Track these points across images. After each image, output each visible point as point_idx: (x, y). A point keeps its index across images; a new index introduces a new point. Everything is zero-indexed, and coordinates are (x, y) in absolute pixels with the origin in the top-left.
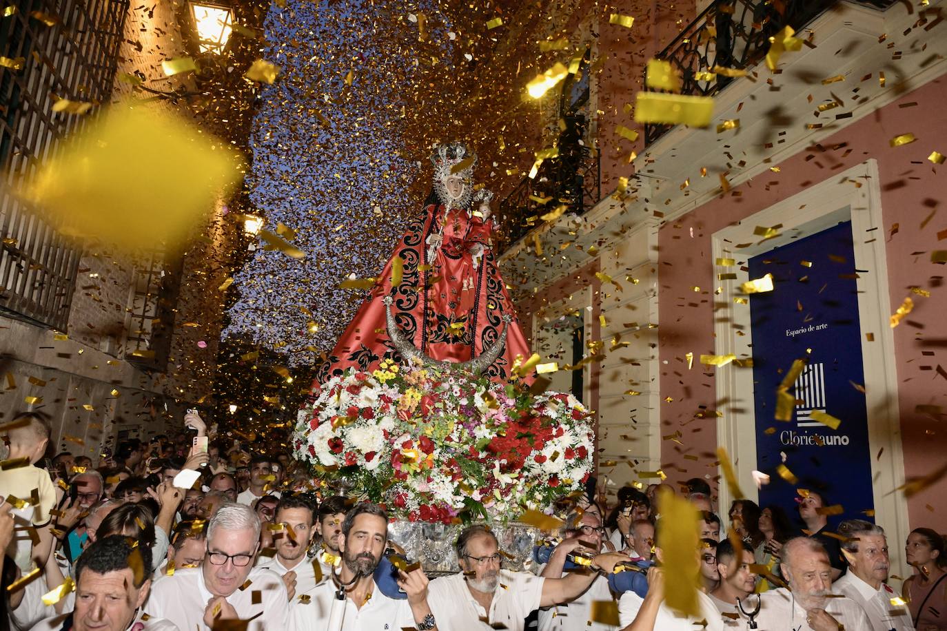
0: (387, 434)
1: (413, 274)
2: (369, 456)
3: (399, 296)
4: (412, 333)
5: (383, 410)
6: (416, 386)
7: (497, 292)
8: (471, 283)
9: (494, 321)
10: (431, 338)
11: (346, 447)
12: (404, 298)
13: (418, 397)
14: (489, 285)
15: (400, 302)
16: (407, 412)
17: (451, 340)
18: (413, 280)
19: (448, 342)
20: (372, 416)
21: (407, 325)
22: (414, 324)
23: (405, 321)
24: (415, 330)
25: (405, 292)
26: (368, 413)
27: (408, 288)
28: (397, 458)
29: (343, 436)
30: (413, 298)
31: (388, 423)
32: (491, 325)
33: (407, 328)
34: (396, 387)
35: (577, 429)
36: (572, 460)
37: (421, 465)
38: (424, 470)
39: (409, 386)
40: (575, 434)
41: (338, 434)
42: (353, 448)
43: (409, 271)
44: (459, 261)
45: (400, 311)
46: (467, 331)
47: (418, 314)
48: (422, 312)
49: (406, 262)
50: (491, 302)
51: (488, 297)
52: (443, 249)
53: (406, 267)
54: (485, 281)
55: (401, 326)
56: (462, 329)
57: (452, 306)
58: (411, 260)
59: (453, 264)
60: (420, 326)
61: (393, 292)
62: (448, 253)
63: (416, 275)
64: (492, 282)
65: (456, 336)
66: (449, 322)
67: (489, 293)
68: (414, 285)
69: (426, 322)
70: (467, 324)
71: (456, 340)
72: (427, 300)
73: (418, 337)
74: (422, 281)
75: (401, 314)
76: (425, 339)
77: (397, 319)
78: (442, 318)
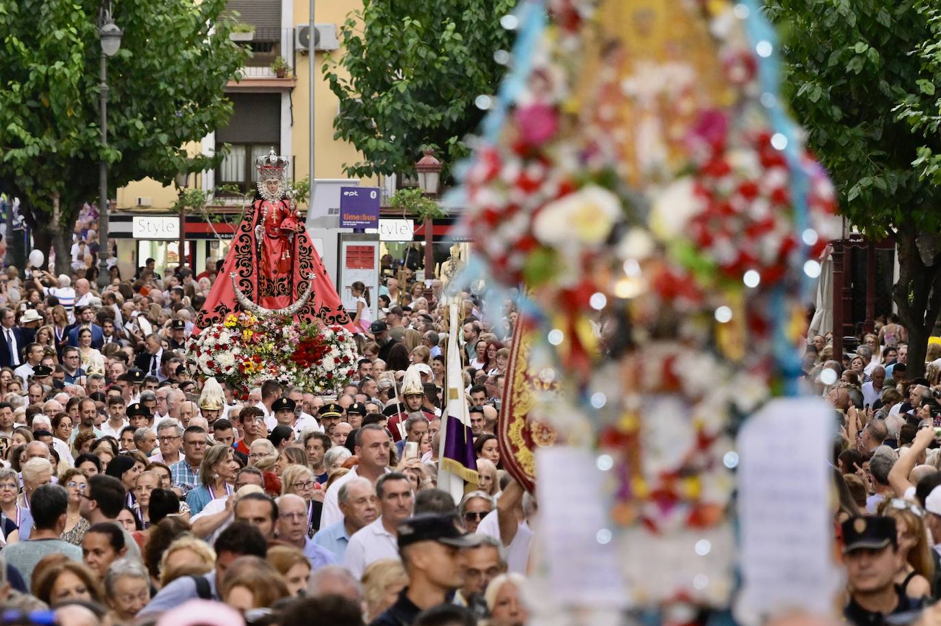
0: (236, 356)
1: (248, 252)
2: (228, 368)
3: (241, 268)
4: (251, 292)
5: (232, 345)
6: (249, 327)
7: (308, 255)
8: (287, 253)
9: (306, 277)
10: (263, 293)
11: (216, 366)
12: (244, 269)
13: (251, 333)
14: (303, 252)
15: (241, 272)
16: (247, 342)
17: (276, 294)
18: (249, 256)
19: (274, 296)
20: (227, 348)
21: (247, 287)
22: (252, 286)
23: (246, 285)
24: (253, 290)
25: (244, 265)
26: (224, 347)
27: (247, 262)
28: (241, 367)
29: (214, 359)
30: (250, 269)
31: (237, 351)
32: (302, 280)
33: (247, 289)
34: (238, 330)
35: (342, 347)
36: (339, 364)
37: (255, 370)
38: (257, 372)
39: (245, 328)
40: (340, 349)
41: (211, 359)
42: (219, 365)
43: (246, 250)
44: (278, 240)
45: (242, 278)
46: (286, 287)
47: (254, 278)
48: (256, 276)
49: (244, 244)
50: (304, 263)
51: (301, 261)
52: (267, 234)
53: (244, 247)
54: (298, 250)
55: (244, 288)
56: (284, 286)
57: (275, 272)
58: (247, 242)
59: (274, 243)
60: (255, 286)
61: (237, 265)
62: (271, 235)
63: (250, 252)
64: (304, 249)
65: (279, 292)
66: (273, 283)
67: (301, 258)
68: (250, 260)
69: (259, 283)
70: (285, 282)
71: (279, 294)
72: (259, 269)
73: (255, 293)
74: (255, 257)
75: (243, 280)
76: (259, 294)
77: (241, 284)
78: (269, 280)
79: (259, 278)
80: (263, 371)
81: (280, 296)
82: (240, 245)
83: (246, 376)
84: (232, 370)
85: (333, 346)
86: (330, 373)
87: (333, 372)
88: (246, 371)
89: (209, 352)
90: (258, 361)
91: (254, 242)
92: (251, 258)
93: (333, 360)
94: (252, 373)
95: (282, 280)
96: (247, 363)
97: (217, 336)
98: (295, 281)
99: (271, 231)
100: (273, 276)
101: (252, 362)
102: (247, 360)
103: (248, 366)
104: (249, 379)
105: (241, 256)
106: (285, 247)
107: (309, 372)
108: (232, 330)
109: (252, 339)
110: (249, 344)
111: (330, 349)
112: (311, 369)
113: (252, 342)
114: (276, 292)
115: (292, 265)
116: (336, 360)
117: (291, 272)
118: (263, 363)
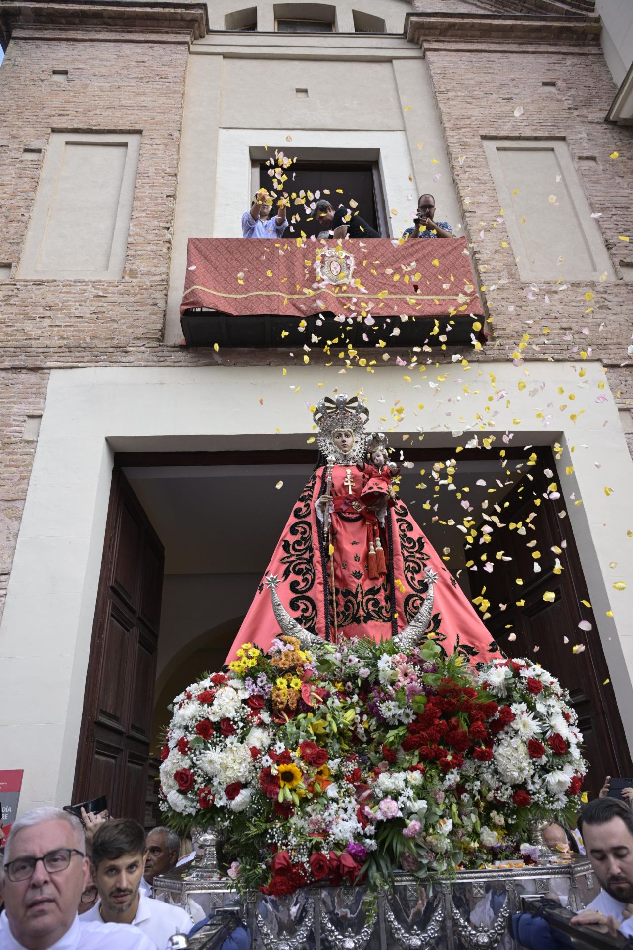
1: (307, 549)
2: (233, 790)
3: (292, 577)
4: (313, 618)
7: (419, 551)
8: (379, 543)
9: (419, 587)
11: (200, 782)
12: (299, 578)
13: (297, 684)
14: (407, 544)
15: (293, 586)
16: (286, 711)
17: (362, 618)
18: (307, 556)
19: (359, 622)
20: (233, 731)
21: (305, 610)
22: (314, 607)
23: (302, 606)
24: (316, 614)
25: (298, 573)
27: (303, 566)
28: (270, 783)
29: (194, 765)
30: (309, 577)
32: (413, 592)
33: (306, 614)
34: (262, 677)
35: (541, 708)
36: (544, 759)
37: (311, 787)
38: (317, 795)
39: (283, 673)
40: (537, 717)
41: (186, 764)
42: (209, 780)
43: (302, 547)
44: (359, 523)
45: (295, 595)
46: (383, 603)
47: (318, 593)
48: (321, 588)
49: (298, 537)
50: (412, 565)
51: (406, 559)
52: (338, 512)
53: (298, 543)
54: (398, 540)
55: (298, 614)
56: (376, 603)
57: (357, 575)
58: (304, 533)
59: (352, 527)
60: (321, 606)
61: (287, 574)
62: (347, 515)
63: (310, 549)
64: (410, 540)
65: (368, 613)
66: (356, 596)
67: (406, 554)
68: (310, 561)
69: (329, 603)
70: (381, 596)
71: (368, 618)
72: (326, 575)
73: (321, 621)
74: (317, 554)
75: (297, 599)
76: (330, 623)
77: (293, 605)
78: (347, 593)
79: (327, 591)
80: (332, 791)
81: (370, 623)
82: (292, 539)
83: (285, 810)
84: (243, 796)
85: (517, 708)
86: (520, 788)
87: (530, 787)
88: (284, 794)
89: (182, 745)
90: (316, 759)
91: (314, 528)
92: (311, 557)
93: (523, 749)
94: (304, 801)
95: (373, 591)
96: (283, 768)
97: (207, 699)
98: (397, 594)
99: (344, 508)
100: (354, 584)
101: (297, 766)
102: (284, 759)
103: (288, 777)
104: (296, 821)
105: (293, 558)
106: (375, 536)
107: (459, 789)
108: (249, 681)
109: (300, 701)
110: (293, 713)
111: (508, 717)
112: (465, 778)
113: (302, 707)
114: (362, 613)
115: (390, 566)
116: (534, 748)
117: (390, 578)
118: (333, 765)
